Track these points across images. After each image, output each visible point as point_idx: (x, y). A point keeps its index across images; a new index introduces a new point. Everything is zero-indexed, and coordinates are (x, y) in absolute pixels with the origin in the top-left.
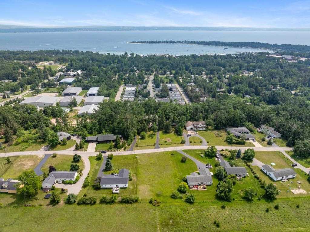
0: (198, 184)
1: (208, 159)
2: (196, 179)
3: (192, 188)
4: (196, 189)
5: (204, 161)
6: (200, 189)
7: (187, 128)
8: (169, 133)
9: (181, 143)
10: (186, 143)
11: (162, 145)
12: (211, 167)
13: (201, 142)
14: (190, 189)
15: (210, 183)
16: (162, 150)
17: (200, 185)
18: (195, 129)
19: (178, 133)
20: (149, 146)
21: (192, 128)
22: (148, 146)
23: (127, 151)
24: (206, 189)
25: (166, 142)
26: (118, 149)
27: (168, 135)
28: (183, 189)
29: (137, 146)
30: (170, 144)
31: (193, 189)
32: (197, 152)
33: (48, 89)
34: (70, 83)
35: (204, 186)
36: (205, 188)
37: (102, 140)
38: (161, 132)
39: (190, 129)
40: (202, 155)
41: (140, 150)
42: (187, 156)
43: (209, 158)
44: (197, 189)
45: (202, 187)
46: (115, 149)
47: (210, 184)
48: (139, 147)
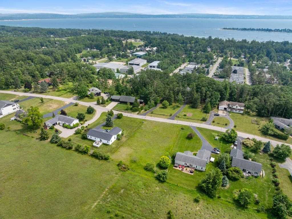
0: (186, 166)
1: (221, 144)
2: (185, 159)
3: (176, 167)
4: (180, 169)
5: (214, 144)
6: (184, 171)
7: (220, 107)
8: (196, 108)
9: (202, 120)
10: (207, 121)
11: (178, 117)
12: (218, 152)
13: (226, 125)
14: (174, 168)
15: (202, 169)
16: (175, 122)
17: (188, 167)
18: (229, 110)
19: (206, 111)
20: (165, 115)
21: (225, 109)
22: (163, 115)
23: (139, 115)
24: (192, 174)
25: (185, 115)
26: (132, 111)
27: (194, 110)
29: (152, 113)
30: (188, 119)
31: (178, 168)
32: (213, 134)
33: (120, 59)
34: (140, 56)
35: (193, 169)
36: (191, 172)
37: (124, 101)
38: (187, 106)
39: (223, 109)
40: (217, 138)
41: (152, 117)
42: (199, 134)
43: (223, 143)
44: (182, 170)
45: (189, 169)
46: (130, 111)
48: (154, 114)
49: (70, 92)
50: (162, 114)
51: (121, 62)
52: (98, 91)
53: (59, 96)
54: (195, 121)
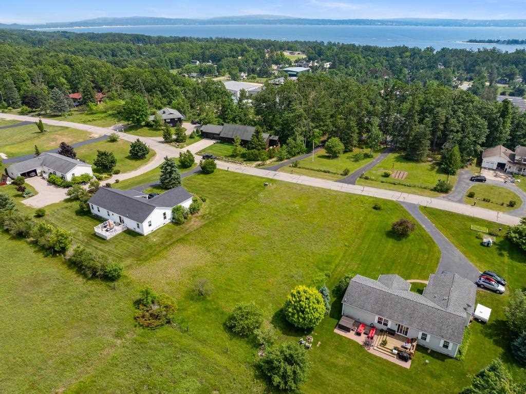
0: (385, 328)
1: (506, 259)
2: (384, 301)
3: (347, 330)
4: (361, 340)
5: (481, 260)
6: (375, 350)
7: (485, 160)
8: (417, 161)
9: (435, 190)
10: (451, 192)
11: (366, 178)
12: (501, 288)
13: (512, 205)
14: (336, 331)
15: (446, 346)
16: (357, 189)
17: (391, 333)
18: (514, 169)
19: (446, 167)
20: (329, 172)
21: (501, 166)
22: (325, 172)
23: (261, 169)
24: (407, 365)
25: (386, 175)
26: (246, 160)
27: (411, 165)
28: (293, 314)
29: (295, 166)
30: (394, 184)
31: (351, 335)
35: (409, 346)
36: (402, 357)
38: (392, 156)
39: (495, 167)
40: (487, 239)
41: (294, 176)
42: (427, 226)
43: (511, 257)
44: (367, 344)
45: (393, 343)
46: (241, 159)
47: (444, 351)
48: (300, 168)
49: (113, 115)
50: (323, 169)
51: (254, 82)
52: (176, 114)
53: (84, 122)
54: (413, 189)
